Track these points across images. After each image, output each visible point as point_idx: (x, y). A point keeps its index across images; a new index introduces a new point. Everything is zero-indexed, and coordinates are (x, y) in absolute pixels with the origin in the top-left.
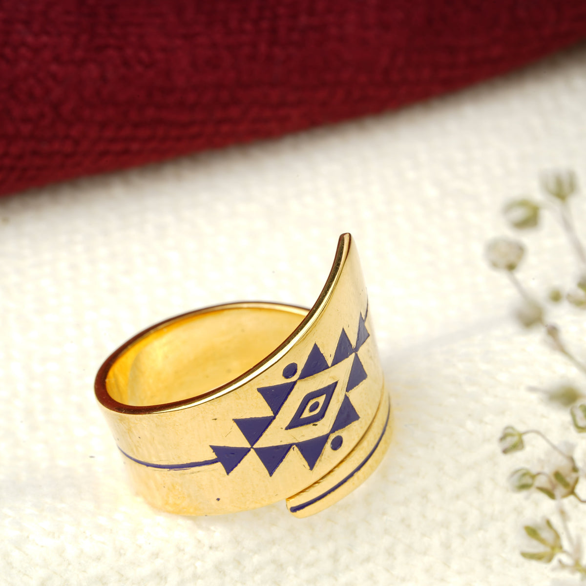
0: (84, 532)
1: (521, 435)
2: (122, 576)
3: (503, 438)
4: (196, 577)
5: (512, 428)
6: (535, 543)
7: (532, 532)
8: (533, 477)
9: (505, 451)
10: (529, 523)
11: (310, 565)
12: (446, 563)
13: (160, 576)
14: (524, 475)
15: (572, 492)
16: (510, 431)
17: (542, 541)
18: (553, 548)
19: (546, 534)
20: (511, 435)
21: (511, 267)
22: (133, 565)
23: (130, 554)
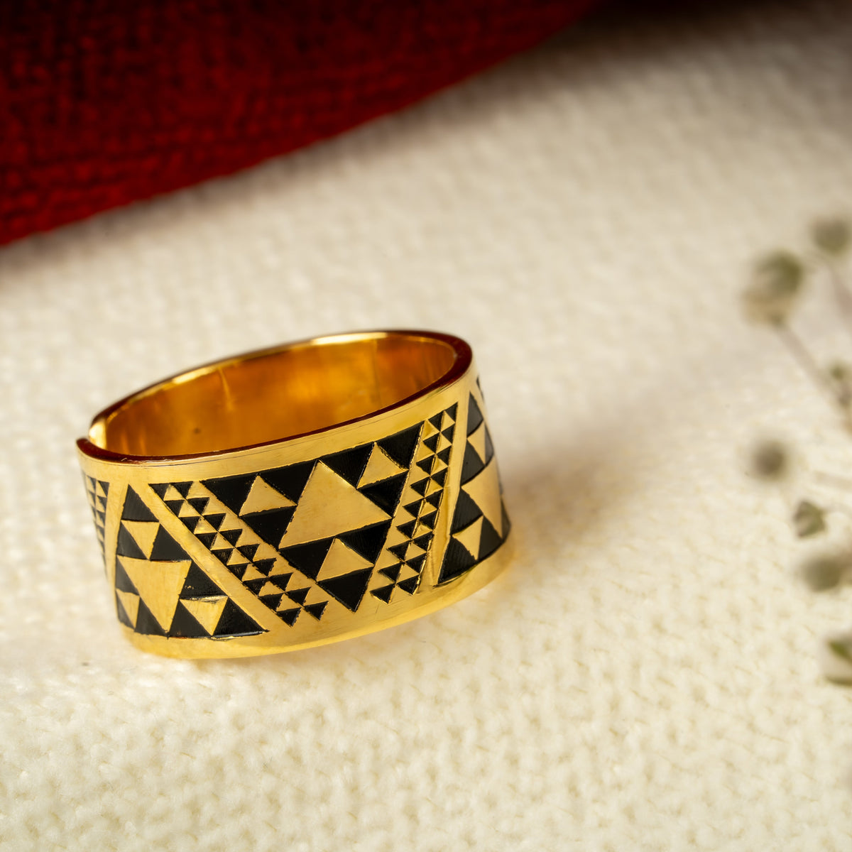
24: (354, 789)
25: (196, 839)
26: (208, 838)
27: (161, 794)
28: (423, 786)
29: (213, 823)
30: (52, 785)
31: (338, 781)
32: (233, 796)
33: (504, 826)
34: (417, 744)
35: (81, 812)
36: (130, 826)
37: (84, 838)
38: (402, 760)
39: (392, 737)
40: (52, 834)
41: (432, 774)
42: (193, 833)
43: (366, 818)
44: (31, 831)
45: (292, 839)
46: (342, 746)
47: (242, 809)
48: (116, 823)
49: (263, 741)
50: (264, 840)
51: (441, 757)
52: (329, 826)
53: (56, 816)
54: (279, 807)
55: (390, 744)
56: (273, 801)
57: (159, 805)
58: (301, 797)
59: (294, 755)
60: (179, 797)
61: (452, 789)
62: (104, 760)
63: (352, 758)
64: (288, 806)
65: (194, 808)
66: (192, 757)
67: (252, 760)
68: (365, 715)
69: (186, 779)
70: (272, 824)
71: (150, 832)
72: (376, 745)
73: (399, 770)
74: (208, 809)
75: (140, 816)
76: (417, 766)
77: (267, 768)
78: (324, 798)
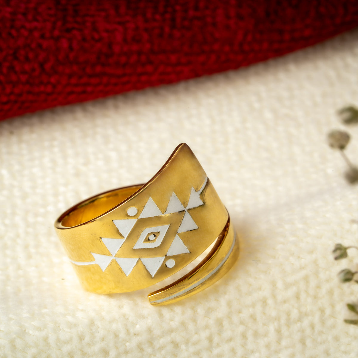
0: (59, 327)
1: (345, 249)
2: (83, 352)
3: (335, 251)
4: (126, 352)
6: (353, 314)
8: (352, 274)
9: (336, 258)
10: (350, 302)
11: (194, 344)
12: (279, 341)
13: (105, 352)
14: (347, 273)
16: (339, 246)
17: (357, 313)
20: (340, 249)
21: (342, 147)
22: (89, 345)
23: (87, 339)
24: (278, 331)
25: (211, 352)
26: (216, 351)
27: (196, 333)
28: (308, 331)
29: (218, 345)
30: (150, 330)
31: (272, 328)
32: (227, 334)
33: (343, 348)
34: (306, 314)
35: (162, 341)
36: (183, 347)
37: (163, 352)
38: (300, 320)
39: (296, 311)
40: (149, 350)
41: (312, 326)
42: (210, 349)
43: (284, 343)
44: (141, 349)
45: (252, 352)
46: (274, 314)
47: (230, 340)
48: (176, 345)
49: (240, 312)
50: (240, 352)
51: (316, 319)
52: (268, 346)
53: (151, 343)
54: (247, 339)
55: (295, 314)
56: (244, 336)
57: (195, 338)
58: (256, 334)
59: (253, 317)
60: (204, 335)
61: (321, 333)
62: (172, 320)
63: (278, 319)
64: (250, 338)
65: (210, 339)
66: (209, 318)
67: (235, 319)
68: (285, 302)
69: (207, 327)
70: (244, 345)
71: (192, 349)
72: (288, 314)
73: (299, 324)
74: (216, 339)
75: (187, 342)
76: (306, 322)
77: (242, 323)
78: (266, 335)
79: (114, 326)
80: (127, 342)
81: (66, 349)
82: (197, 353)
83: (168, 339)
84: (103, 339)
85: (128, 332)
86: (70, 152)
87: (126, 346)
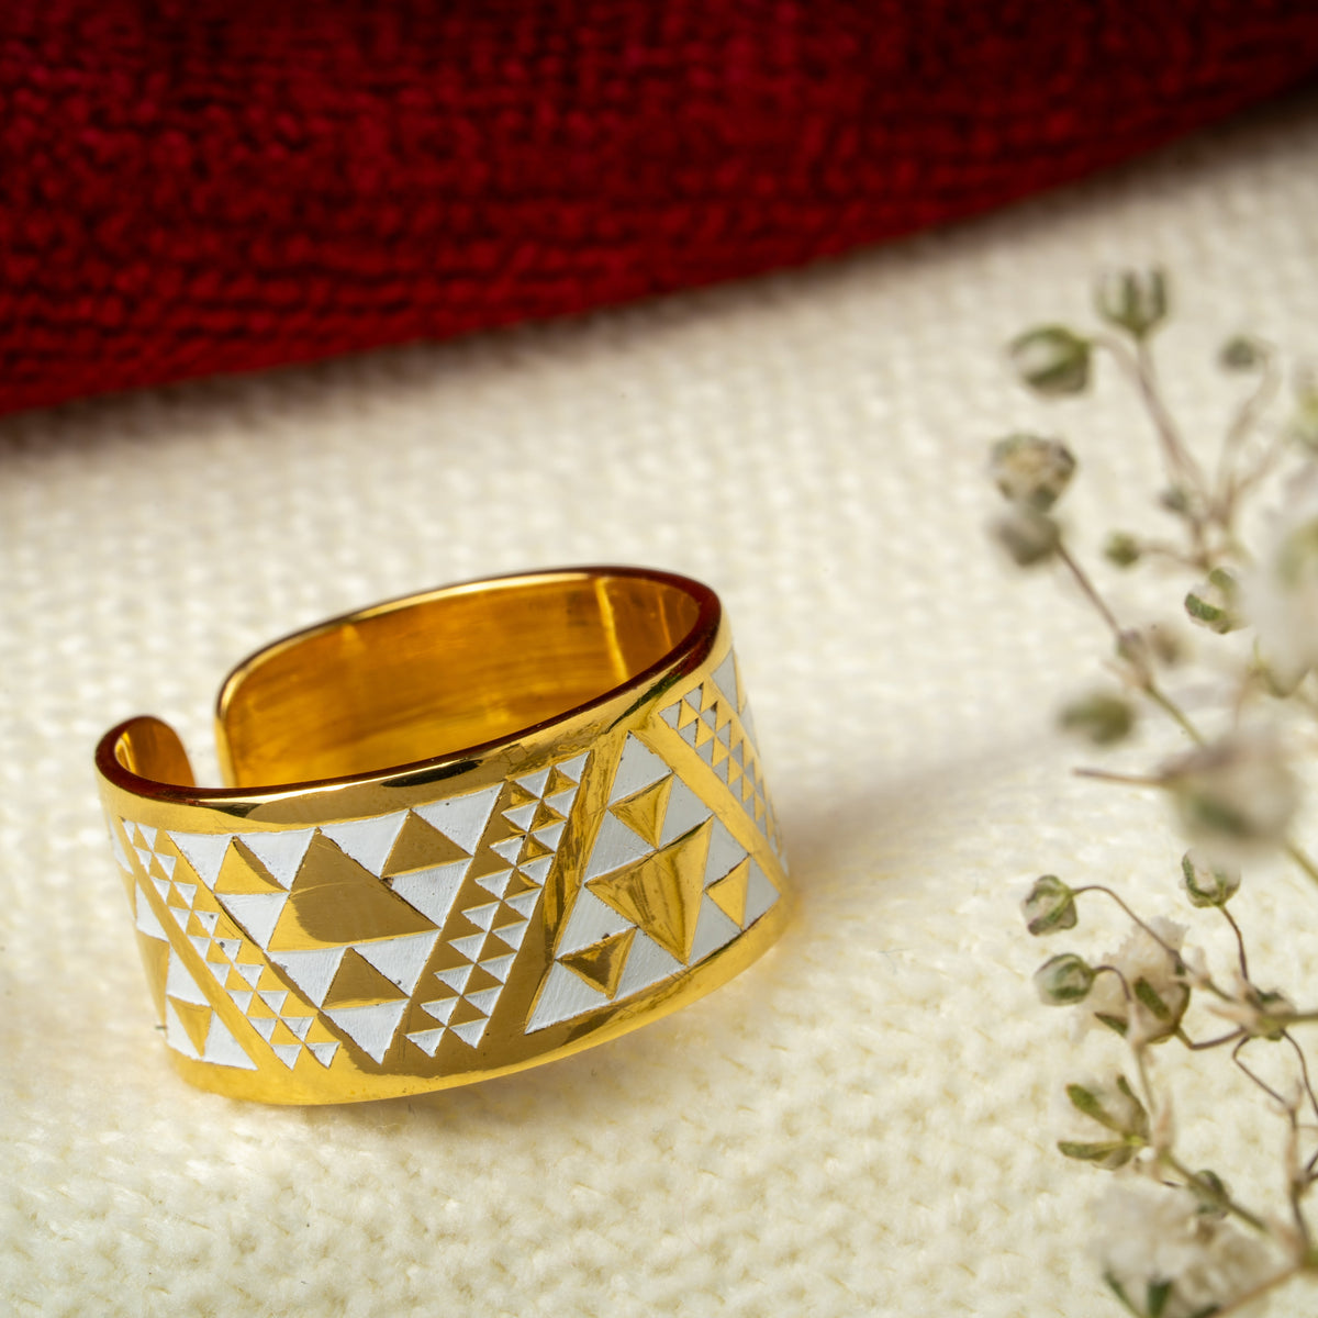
0: (161, 1202)
1: (1071, 894)
2: (248, 1296)
3: (1033, 898)
4: (409, 1301)
5: (1054, 879)
6: (1088, 1122)
7: (1084, 1099)
8: (1090, 974)
9: (1035, 928)
10: (1079, 1079)
11: (662, 1270)
13: (335, 1299)
14: (1070, 967)
15: (1174, 1029)
16: (1050, 884)
17: (1104, 1119)
18: (1127, 1135)
19: (1114, 1106)
20: (1051, 892)
22: (272, 1272)
23: (266, 1250)
24: (967, 1228)
25: (722, 1301)
26: (737, 1298)
27: (668, 1232)
29: (746, 1274)
30: (498, 1219)
31: (940, 1215)
32: (780, 1234)
35: (540, 1261)
36: (618, 1280)
37: (546, 1300)
40: (495, 1294)
42: (716, 1288)
43: (985, 1273)
44: (462, 1290)
47: (792, 1255)
48: (595, 1273)
49: (829, 1153)
50: (825, 1301)
52: (927, 1283)
53: (501, 1267)
54: (853, 1254)
56: (842, 1241)
57: (664, 1248)
59: (876, 1175)
60: (695, 1236)
62: (578, 1181)
64: (864, 1250)
65: (718, 1252)
66: (716, 1176)
67: (809, 1179)
68: (991, 1118)
69: (707, 1208)
70: (838, 1278)
71: (650, 1290)
72: (1003, 1162)
74: (740, 1253)
75: (635, 1264)
77: (832, 1193)
78: (923, 1241)
79: (366, 1204)
80: (414, 1261)
81: (186, 1285)
82: (671, 1304)
83: (564, 1250)
84: (325, 1252)
85: (418, 1226)
86: (195, 574)
87: (408, 1279)
